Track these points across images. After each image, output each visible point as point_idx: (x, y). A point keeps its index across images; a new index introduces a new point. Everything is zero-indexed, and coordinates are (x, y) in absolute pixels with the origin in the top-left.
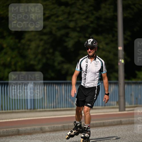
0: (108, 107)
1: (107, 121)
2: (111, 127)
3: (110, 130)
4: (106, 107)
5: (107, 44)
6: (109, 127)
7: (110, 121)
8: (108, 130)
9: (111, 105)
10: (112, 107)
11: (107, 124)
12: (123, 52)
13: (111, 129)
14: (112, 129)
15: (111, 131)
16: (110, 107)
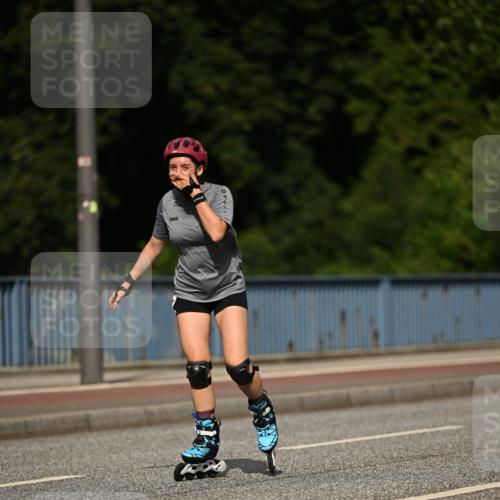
0: (43, 368)
1: (37, 418)
2: (55, 438)
3: (51, 449)
4: (36, 368)
5: (38, 147)
6: (43, 439)
7: (51, 416)
8: (41, 449)
9: (52, 362)
10: (56, 367)
11: (39, 428)
12: (95, 177)
13: (52, 446)
14: (58, 446)
15: (53, 452)
16: (50, 367)
